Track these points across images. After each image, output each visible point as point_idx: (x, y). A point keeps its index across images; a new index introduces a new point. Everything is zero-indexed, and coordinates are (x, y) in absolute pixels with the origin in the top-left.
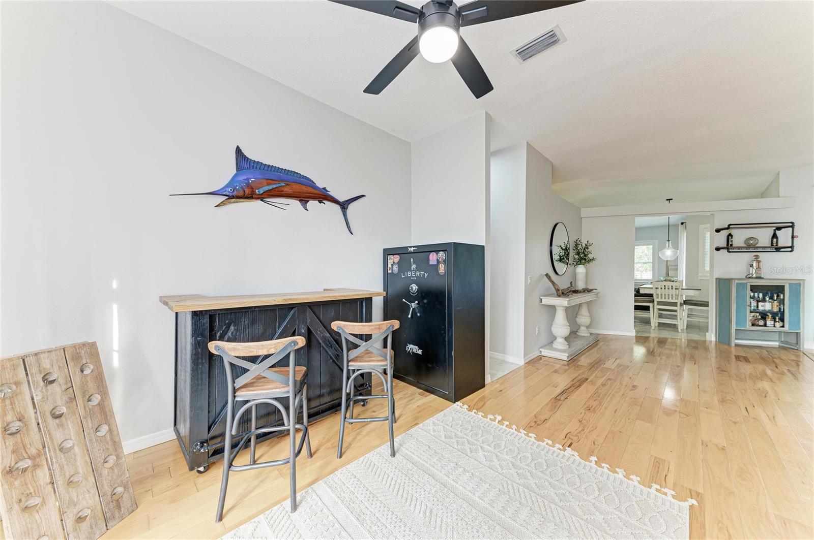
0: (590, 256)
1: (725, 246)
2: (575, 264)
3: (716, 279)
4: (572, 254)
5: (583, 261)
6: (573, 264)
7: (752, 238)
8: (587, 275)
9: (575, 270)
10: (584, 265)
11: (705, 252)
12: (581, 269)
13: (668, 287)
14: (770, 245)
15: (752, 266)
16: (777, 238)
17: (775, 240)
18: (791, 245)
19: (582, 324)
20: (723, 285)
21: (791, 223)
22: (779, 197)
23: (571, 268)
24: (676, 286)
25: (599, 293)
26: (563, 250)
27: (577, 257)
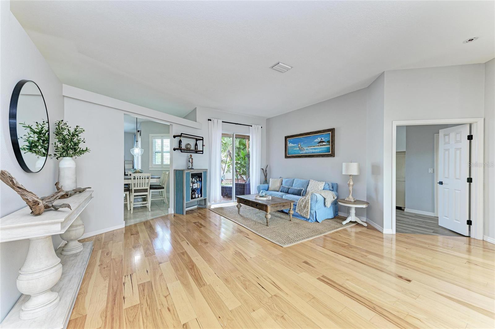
0: (82, 146)
1: (178, 147)
2: (59, 155)
3: (174, 170)
4: (53, 140)
5: (71, 152)
6: (55, 155)
7: (189, 144)
8: (78, 171)
9: (58, 165)
10: (72, 157)
11: (153, 152)
12: (67, 163)
13: (138, 177)
14: (194, 149)
15: (189, 161)
16: (197, 145)
17: (196, 146)
18: (202, 150)
19: (72, 238)
20: (179, 174)
21: (203, 138)
22: (196, 122)
23: (51, 161)
24: (147, 176)
25: (93, 191)
26: (35, 132)
27: (60, 145)
